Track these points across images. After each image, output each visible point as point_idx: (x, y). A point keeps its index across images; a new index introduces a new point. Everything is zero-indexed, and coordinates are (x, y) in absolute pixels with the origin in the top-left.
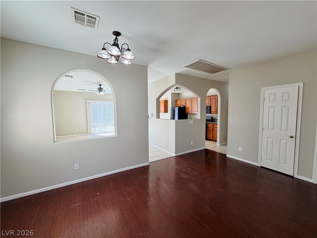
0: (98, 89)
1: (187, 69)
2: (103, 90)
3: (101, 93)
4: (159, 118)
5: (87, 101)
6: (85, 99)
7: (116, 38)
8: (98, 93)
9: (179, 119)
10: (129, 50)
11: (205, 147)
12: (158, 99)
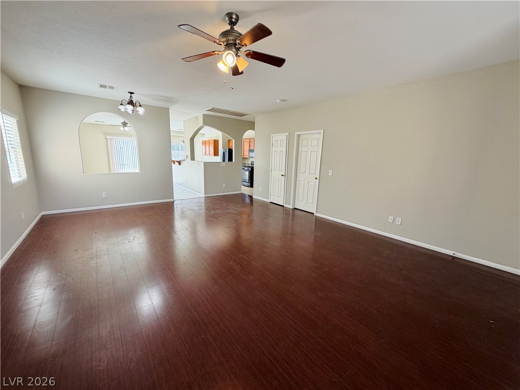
0: (122, 123)
1: (209, 112)
2: (128, 125)
3: (126, 129)
4: (194, 160)
5: (107, 137)
6: (105, 134)
7: (131, 96)
8: (122, 129)
9: (228, 161)
10: (140, 106)
11: (241, 191)
12: (192, 140)
